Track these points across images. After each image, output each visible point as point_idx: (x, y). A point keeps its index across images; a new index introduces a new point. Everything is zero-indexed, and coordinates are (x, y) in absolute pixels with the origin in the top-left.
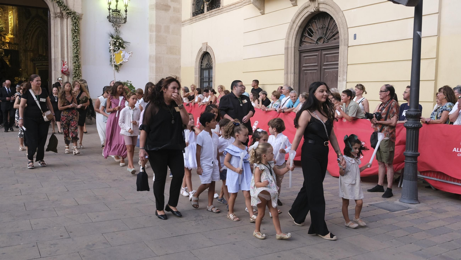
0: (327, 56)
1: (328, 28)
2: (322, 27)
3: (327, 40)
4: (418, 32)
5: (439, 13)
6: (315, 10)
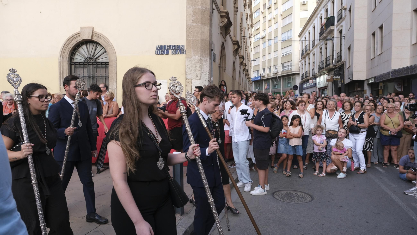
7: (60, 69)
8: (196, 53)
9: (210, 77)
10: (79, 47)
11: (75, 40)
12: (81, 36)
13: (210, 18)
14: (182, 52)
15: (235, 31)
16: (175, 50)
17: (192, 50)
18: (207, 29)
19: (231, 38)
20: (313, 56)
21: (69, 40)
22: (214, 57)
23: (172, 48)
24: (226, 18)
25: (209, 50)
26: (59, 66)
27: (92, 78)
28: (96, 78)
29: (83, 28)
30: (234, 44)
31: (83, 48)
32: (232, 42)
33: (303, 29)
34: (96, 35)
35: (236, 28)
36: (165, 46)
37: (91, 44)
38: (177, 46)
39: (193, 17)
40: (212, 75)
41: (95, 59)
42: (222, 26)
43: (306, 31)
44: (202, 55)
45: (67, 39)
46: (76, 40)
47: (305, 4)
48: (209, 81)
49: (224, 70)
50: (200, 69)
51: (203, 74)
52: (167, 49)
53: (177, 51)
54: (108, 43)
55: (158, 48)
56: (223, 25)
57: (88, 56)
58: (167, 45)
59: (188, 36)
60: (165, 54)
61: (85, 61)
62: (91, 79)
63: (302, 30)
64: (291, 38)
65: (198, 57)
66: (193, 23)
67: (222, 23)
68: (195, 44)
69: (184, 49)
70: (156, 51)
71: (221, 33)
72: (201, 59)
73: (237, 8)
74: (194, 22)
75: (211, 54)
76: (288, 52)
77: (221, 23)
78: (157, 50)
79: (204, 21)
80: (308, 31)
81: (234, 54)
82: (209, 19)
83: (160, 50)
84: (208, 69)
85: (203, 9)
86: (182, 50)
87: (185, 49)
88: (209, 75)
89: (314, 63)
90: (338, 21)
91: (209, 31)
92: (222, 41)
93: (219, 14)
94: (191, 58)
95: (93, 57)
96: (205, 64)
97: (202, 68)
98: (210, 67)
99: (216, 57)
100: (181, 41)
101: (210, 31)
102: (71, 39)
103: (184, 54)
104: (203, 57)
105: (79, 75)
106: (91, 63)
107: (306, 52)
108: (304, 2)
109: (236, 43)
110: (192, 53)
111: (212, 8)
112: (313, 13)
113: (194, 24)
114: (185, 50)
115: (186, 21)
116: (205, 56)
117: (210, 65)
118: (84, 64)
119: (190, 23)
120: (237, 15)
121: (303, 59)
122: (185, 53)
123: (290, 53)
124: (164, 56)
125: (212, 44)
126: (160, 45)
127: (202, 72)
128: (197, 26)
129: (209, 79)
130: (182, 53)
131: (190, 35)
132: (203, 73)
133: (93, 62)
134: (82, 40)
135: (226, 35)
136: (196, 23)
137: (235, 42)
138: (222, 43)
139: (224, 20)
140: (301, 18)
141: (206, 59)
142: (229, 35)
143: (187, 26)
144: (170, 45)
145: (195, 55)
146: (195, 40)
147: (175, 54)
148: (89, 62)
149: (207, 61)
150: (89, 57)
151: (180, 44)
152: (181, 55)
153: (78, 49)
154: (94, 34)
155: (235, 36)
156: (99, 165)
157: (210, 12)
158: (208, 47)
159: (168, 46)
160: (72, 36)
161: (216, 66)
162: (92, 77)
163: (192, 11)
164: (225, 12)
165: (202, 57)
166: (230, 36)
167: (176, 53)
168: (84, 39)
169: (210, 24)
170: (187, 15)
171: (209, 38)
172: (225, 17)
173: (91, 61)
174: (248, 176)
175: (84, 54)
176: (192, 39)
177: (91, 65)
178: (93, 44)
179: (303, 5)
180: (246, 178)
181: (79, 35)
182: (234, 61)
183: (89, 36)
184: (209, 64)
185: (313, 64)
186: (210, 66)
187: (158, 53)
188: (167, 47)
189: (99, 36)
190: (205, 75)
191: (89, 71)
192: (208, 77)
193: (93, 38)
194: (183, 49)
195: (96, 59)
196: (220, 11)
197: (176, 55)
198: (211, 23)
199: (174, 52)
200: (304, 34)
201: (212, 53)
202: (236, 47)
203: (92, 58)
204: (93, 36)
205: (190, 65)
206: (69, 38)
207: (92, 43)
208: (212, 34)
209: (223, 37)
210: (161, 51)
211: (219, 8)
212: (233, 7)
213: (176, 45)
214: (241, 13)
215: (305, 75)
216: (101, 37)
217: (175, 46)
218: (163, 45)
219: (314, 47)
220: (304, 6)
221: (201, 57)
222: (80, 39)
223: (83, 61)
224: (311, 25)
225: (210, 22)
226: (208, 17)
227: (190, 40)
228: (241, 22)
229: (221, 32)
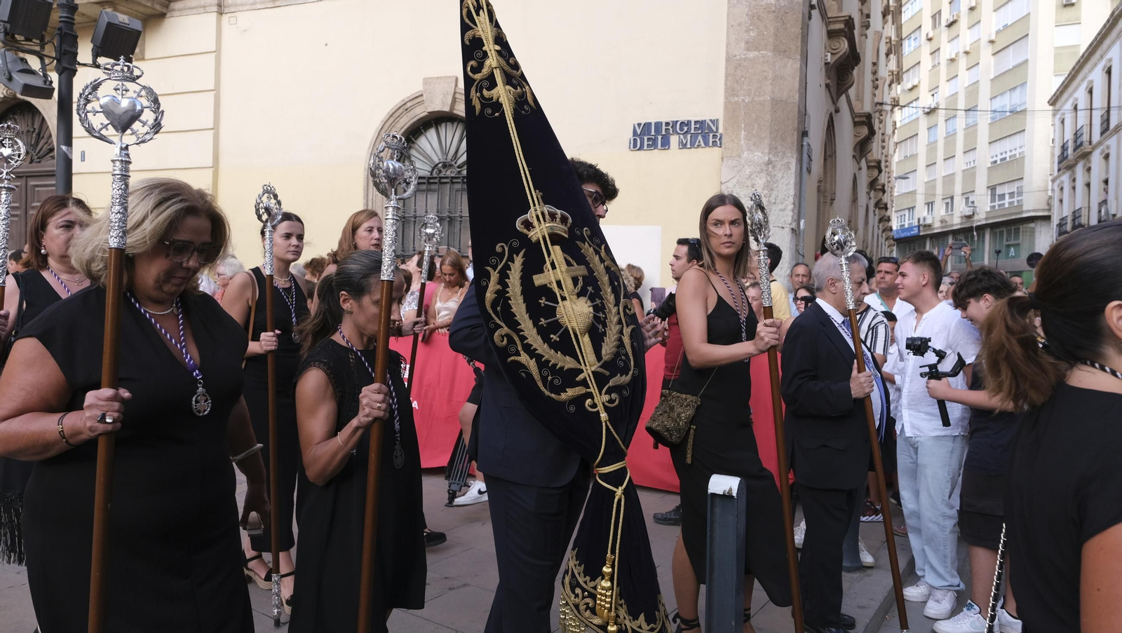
0: (38, 191)
1: (39, 134)
2: (28, 131)
3: (38, 158)
4: (64, 148)
5: (216, 128)
6: (5, 94)
7: (367, 195)
8: (755, 144)
9: (796, 217)
10: (416, 136)
11: (408, 114)
12: (426, 104)
13: (802, 33)
14: (711, 140)
15: (860, 87)
16: (689, 136)
17: (743, 132)
18: (793, 65)
19: (849, 105)
20: (1103, 161)
21: (394, 116)
22: (809, 156)
23: (681, 129)
24: (844, 39)
25: (796, 133)
26: (364, 187)
27: (448, 219)
28: (460, 219)
29: (430, 80)
30: (856, 124)
31: (427, 138)
32: (853, 119)
33: (1066, 79)
35: (864, 77)
36: (658, 125)
37: (449, 125)
38: (696, 122)
39: (748, 31)
40: (803, 211)
41: (459, 167)
42: (832, 63)
43: (1079, 85)
44: (773, 149)
45: (389, 113)
46: (412, 114)
47: (1073, 5)
48: (792, 229)
49: (829, 202)
50: (766, 192)
51: (774, 208)
52: (664, 133)
53: (694, 137)
55: (639, 132)
56: (834, 60)
57: (441, 157)
58: (664, 120)
59: (730, 91)
60: (659, 147)
61: (431, 174)
62: (446, 223)
63: (1064, 82)
64: (1022, 108)
65: (760, 156)
66: (748, 49)
67: (832, 54)
68: (753, 115)
69: (717, 132)
70: (632, 139)
71: (827, 86)
72: (769, 162)
73: (868, 16)
74: (750, 46)
75: (802, 145)
77: (829, 54)
78: (634, 136)
79: (784, 41)
80: (1084, 85)
81: (855, 154)
82: (800, 36)
83: (645, 135)
84: (792, 192)
85: (782, 4)
86: (711, 135)
87: (721, 130)
88: (793, 210)
89: (1106, 182)
91: (798, 73)
92: (828, 110)
93: (824, 26)
94: (738, 159)
95: (453, 163)
96: (783, 177)
97: (772, 190)
98: (798, 187)
99: (813, 158)
100: (709, 106)
101: (801, 72)
102: (397, 114)
103: (716, 145)
104: (778, 156)
105: (415, 212)
106: (447, 178)
107: (1079, 150)
109: (864, 119)
110: (742, 142)
111: (807, 5)
112: (1105, 25)
113: (752, 55)
114: (721, 135)
115: (728, 45)
116: (784, 153)
117: (798, 180)
118: (428, 181)
119: (740, 51)
120: (867, 38)
121: (1064, 173)
122: (721, 144)
123: (1018, 156)
124: (656, 154)
125: (805, 115)
126: (643, 122)
127: (773, 201)
128: (761, 59)
129: (794, 226)
130: (711, 144)
131: (739, 88)
132: (775, 203)
133: (453, 175)
134: (425, 114)
135: (839, 96)
136: (757, 49)
137: (860, 116)
138: (828, 116)
139: (837, 44)
140: (1057, 48)
141: (786, 160)
142: (846, 95)
143: (728, 60)
144: (673, 122)
145: (752, 148)
146: (752, 102)
147: (689, 146)
148: (442, 175)
149: (790, 169)
150: (442, 160)
151: (706, 116)
152: (708, 149)
153: (416, 140)
154: (457, 96)
155: (860, 98)
156: (455, 480)
157: (803, 14)
158: (793, 124)
159: (667, 124)
160: (400, 105)
161: (811, 183)
162: (450, 217)
163: (747, 15)
164: (843, 19)
165: (774, 156)
166: (847, 97)
167: (692, 145)
168: (432, 110)
169: (801, 52)
170: (730, 26)
171: (797, 95)
172: (843, 34)
173: (448, 173)
174: (949, 564)
175: (430, 155)
176: (743, 100)
177: (448, 186)
178: (455, 124)
179: (1065, 6)
180: (941, 570)
181: (419, 100)
182: (855, 174)
183: (443, 103)
184: (796, 177)
185: (1103, 186)
186: (798, 184)
187: (637, 148)
188: (664, 127)
190: (781, 213)
191: (440, 202)
192: (789, 219)
193: (455, 108)
194: (712, 131)
195: (461, 168)
196: (828, 18)
197: (692, 149)
198: (805, 49)
199: (684, 142)
200: (1071, 95)
201: (804, 144)
202: (864, 131)
203: (451, 166)
204: (455, 101)
205: (734, 181)
206: (394, 111)
207: (453, 124)
208: (806, 83)
209: (832, 98)
210: (646, 138)
211: (826, 8)
212: (857, 10)
213: (693, 119)
214: (875, 34)
215: (1074, 220)
217: (689, 123)
218: (653, 120)
219: (1108, 133)
220: (1069, 9)
221: (769, 153)
222: (420, 112)
223: (428, 174)
224: (1096, 65)
225: (802, 45)
226: (797, 30)
227: (736, 103)
228: (875, 61)
229: (828, 81)
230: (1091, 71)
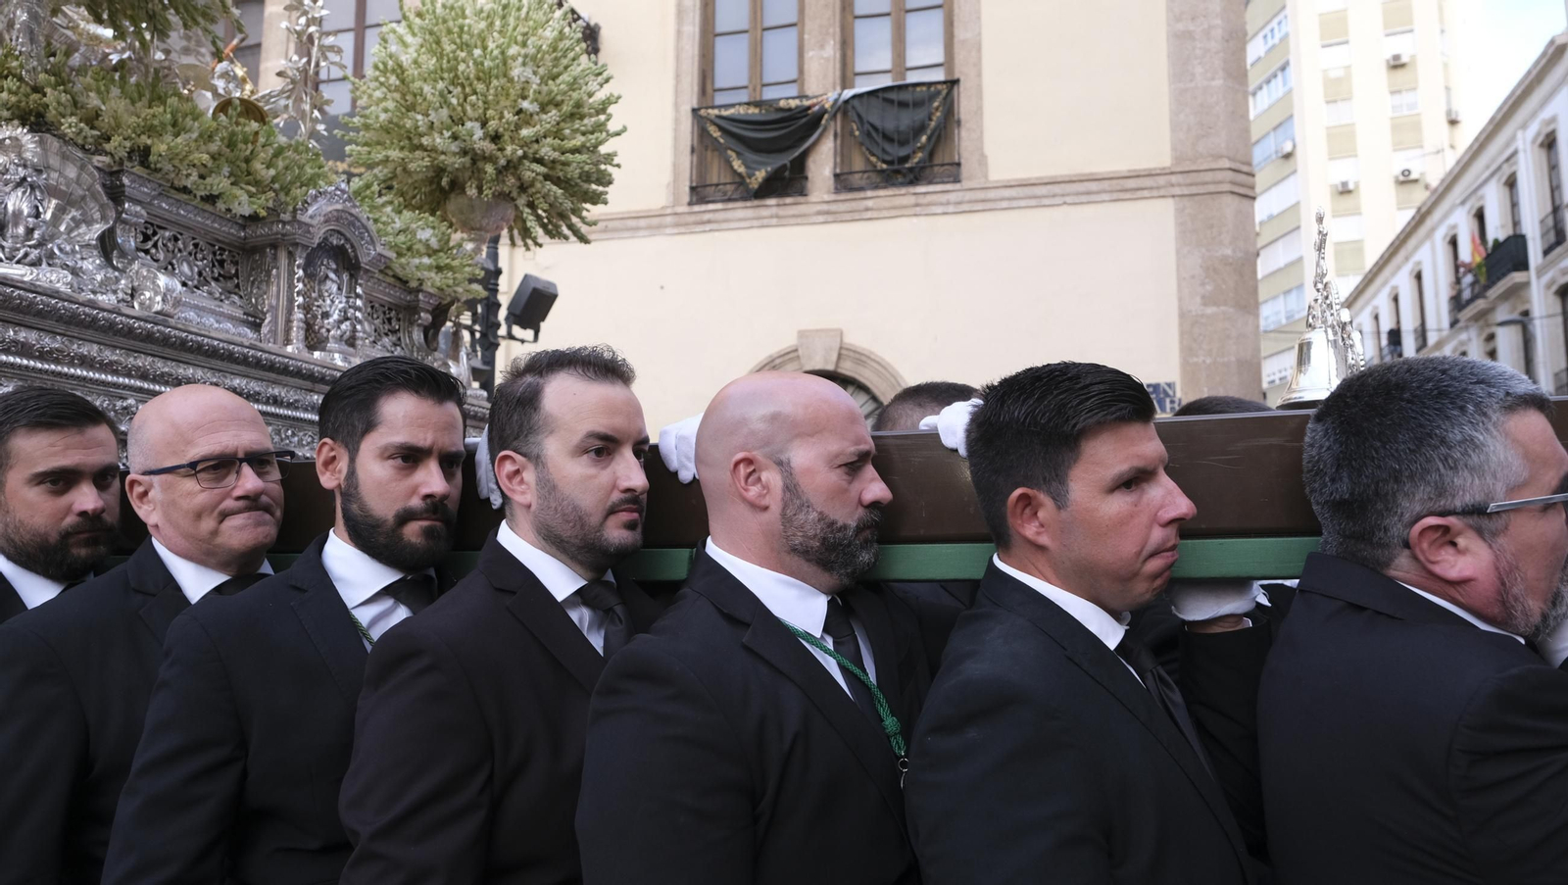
12: (801, 362)
29: (807, 333)
34: (851, 354)
39: (1203, 284)
43: (1378, 291)
47: (1350, 192)
54: (892, 380)
59: (1187, 351)
66: (1205, 304)
68: (1219, 378)
69: (1174, 396)
74: (1207, 301)
76: (1280, 372)
79: (1245, 296)
86: (1168, 400)
87: (1179, 395)
90: (1546, 252)
100: (1163, 368)
108: (1345, 184)
112: (1409, 223)
113: (1210, 310)
115: (1180, 299)
119: (1195, 306)
128: (1222, 316)
131: (1197, 347)
136: (1216, 304)
140: (1337, 244)
143: (1182, 315)
146: (1214, 363)
151: (1161, 379)
154: (844, 352)
160: (765, 362)
163: (1201, 267)
170: (1180, 280)
176: (1204, 361)
179: (1342, 193)
181: (791, 355)
183: (826, 361)
189: (861, 357)
193: (842, 365)
194: (1167, 395)
204: (841, 358)
216: (869, 361)
220: (1346, 196)
224: (1399, 268)
226: (1253, 283)
227: (1195, 363)
230: (1393, 274)
